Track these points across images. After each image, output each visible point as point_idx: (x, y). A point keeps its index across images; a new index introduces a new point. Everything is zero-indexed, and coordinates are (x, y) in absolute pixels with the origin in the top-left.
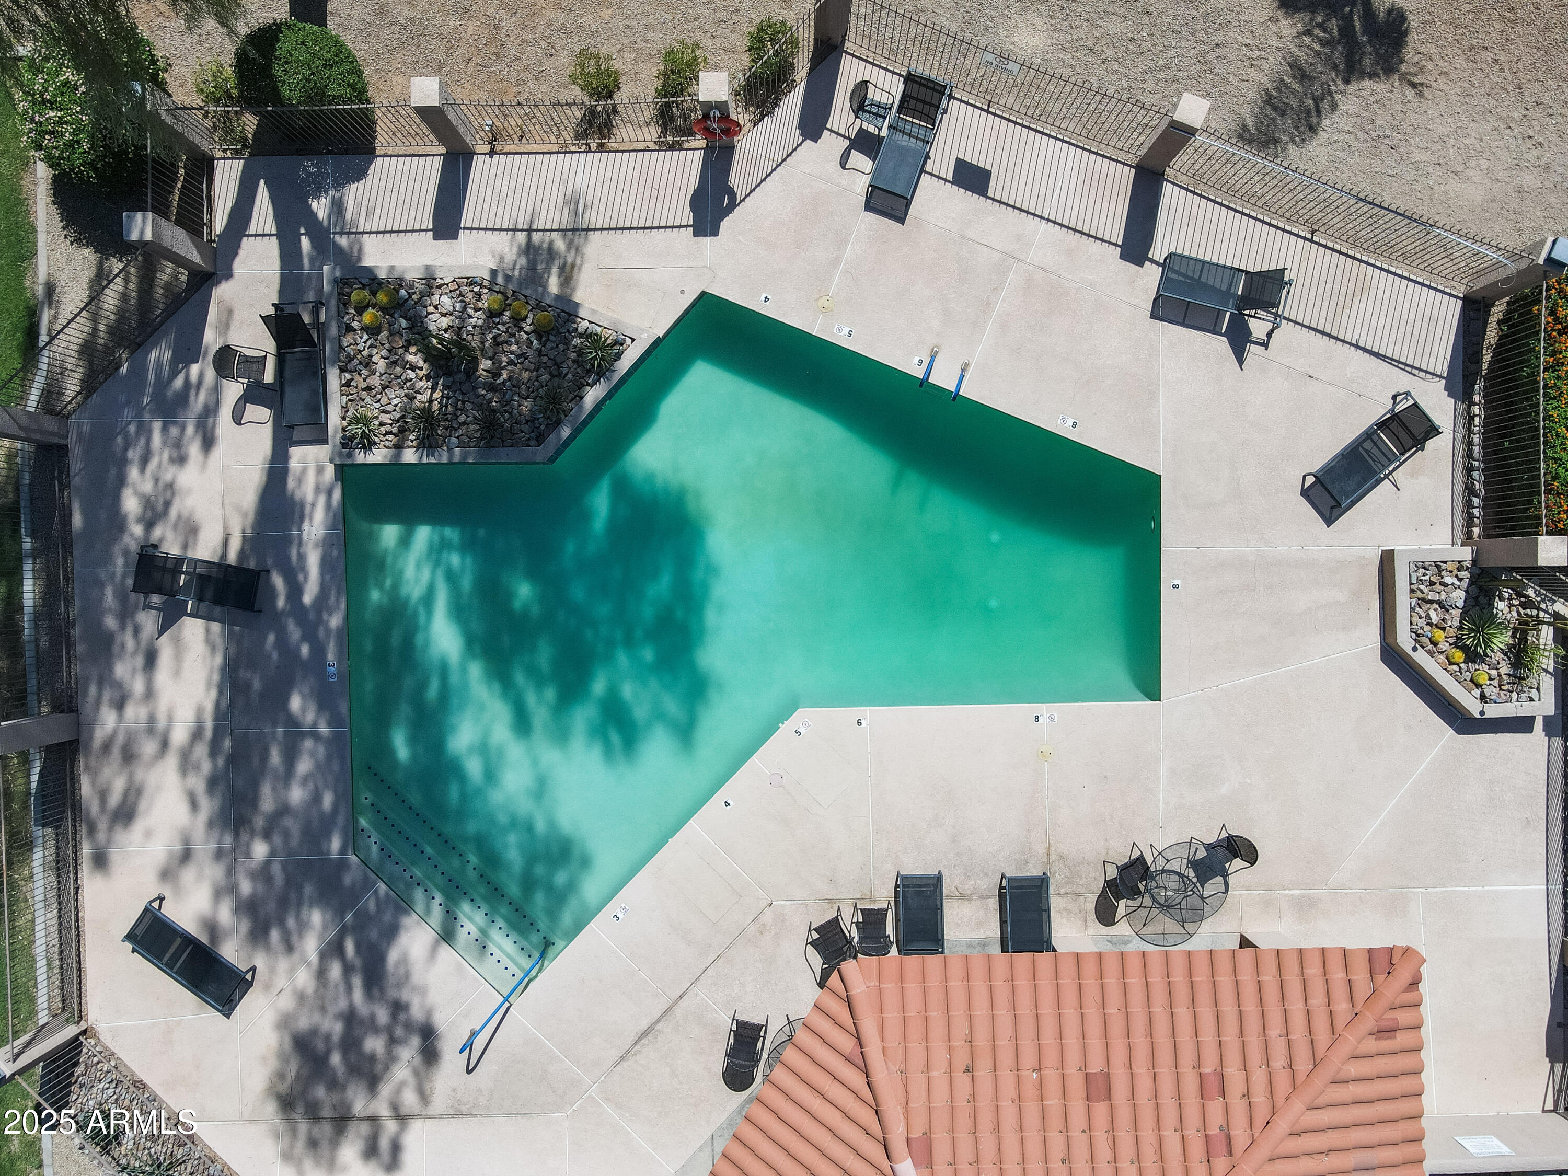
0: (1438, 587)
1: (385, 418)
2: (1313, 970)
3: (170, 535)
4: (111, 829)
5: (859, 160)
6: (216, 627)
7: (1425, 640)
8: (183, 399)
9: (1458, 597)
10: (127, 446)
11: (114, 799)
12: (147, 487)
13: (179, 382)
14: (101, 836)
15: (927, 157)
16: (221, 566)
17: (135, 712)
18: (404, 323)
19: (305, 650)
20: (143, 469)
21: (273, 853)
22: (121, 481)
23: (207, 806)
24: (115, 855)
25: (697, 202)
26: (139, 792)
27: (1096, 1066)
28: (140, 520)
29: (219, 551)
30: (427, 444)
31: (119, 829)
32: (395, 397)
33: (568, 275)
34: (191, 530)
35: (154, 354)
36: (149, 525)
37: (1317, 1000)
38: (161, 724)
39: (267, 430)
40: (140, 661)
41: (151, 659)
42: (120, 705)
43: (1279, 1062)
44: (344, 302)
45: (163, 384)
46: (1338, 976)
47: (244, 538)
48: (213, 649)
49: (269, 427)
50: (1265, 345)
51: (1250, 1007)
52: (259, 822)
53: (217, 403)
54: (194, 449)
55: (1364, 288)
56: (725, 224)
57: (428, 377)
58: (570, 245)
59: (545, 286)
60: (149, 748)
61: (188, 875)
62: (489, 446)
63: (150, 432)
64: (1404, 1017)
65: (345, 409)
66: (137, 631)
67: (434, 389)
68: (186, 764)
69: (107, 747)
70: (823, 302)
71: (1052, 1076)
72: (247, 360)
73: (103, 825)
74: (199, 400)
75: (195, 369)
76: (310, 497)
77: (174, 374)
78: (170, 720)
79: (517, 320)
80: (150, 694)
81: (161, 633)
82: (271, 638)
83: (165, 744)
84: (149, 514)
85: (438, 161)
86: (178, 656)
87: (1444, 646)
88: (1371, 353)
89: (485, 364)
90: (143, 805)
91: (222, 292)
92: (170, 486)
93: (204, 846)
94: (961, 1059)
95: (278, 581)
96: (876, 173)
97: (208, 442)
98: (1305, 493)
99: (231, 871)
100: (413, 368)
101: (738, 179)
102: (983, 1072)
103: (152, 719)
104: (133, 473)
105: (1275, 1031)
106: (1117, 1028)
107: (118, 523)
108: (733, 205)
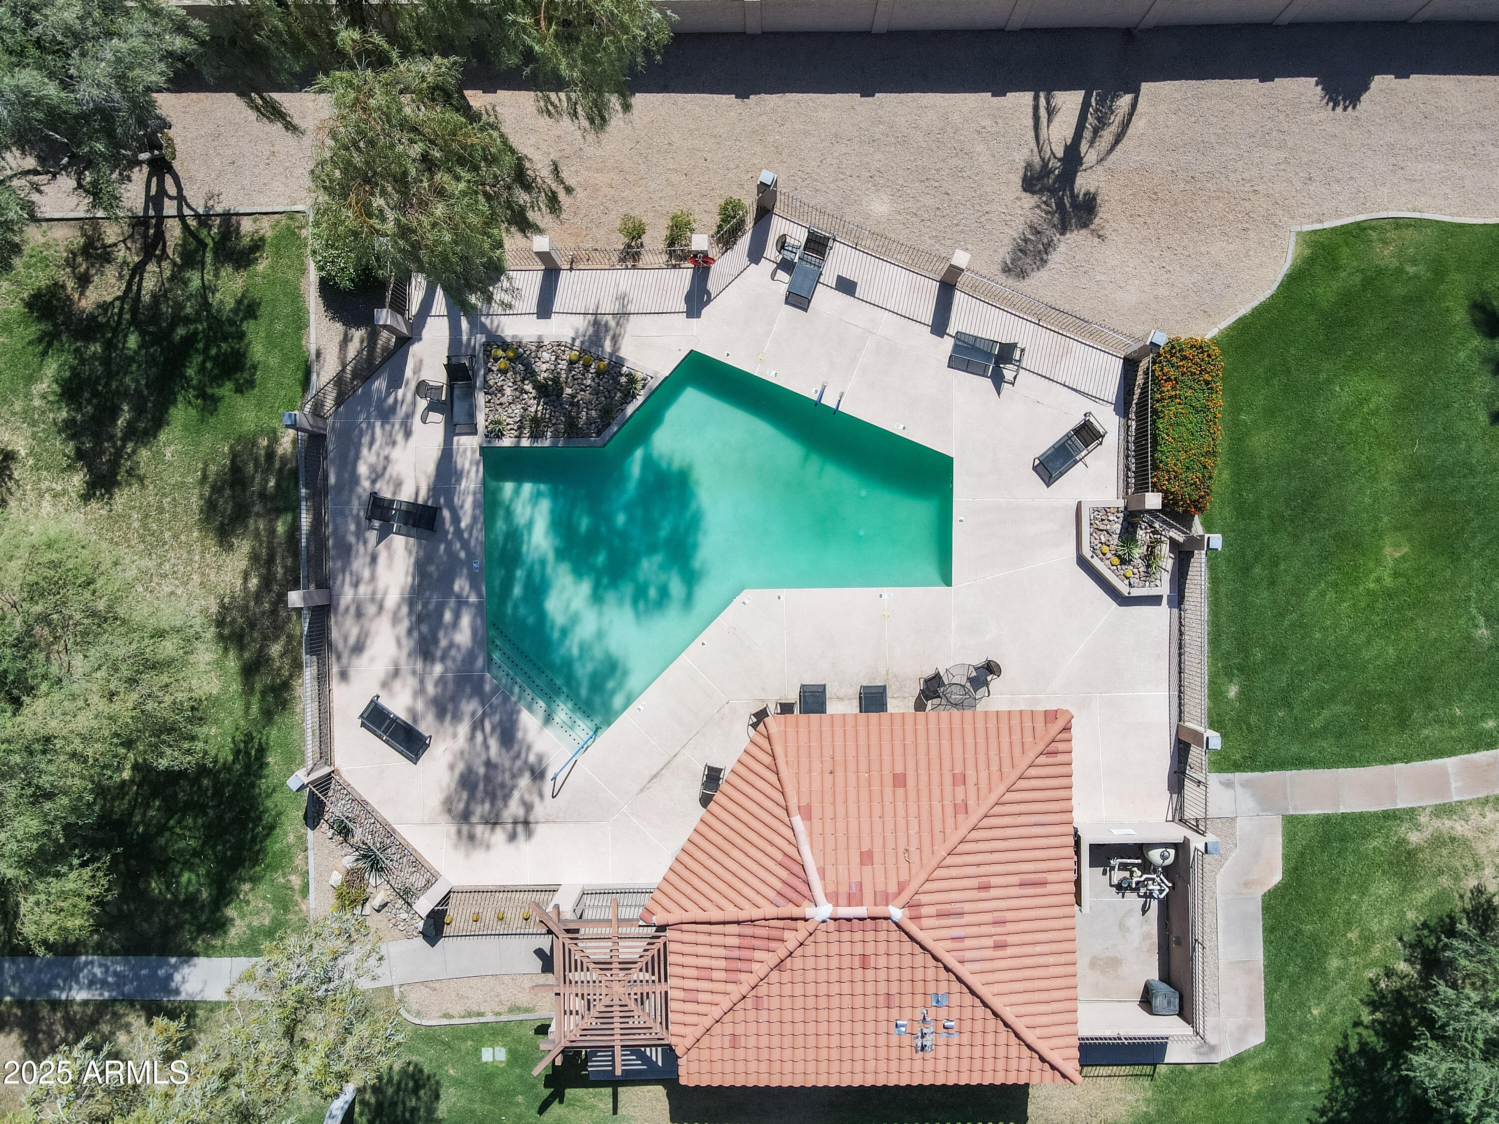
0: (1106, 522)
1: (509, 420)
2: (1015, 722)
3: (385, 487)
4: (350, 658)
5: (782, 275)
6: (411, 540)
7: (1098, 552)
8: (393, 409)
9: (1117, 527)
10: (361, 436)
11: (352, 640)
12: (372, 459)
13: (391, 400)
14: (345, 660)
15: (821, 274)
16: (414, 505)
17: (364, 590)
18: (522, 368)
19: (462, 555)
20: (370, 448)
21: (446, 670)
22: (357, 457)
23: (408, 644)
24: (352, 672)
25: (689, 299)
26: (367, 635)
27: (899, 770)
28: (369, 478)
29: (413, 497)
30: (534, 436)
31: (354, 657)
32: (517, 410)
33: (615, 339)
34: (398, 485)
35: (377, 383)
36: (374, 482)
37: (1016, 737)
38: (379, 596)
39: (441, 428)
40: (368, 559)
41: (374, 559)
42: (356, 585)
43: (994, 768)
44: (487, 354)
45: (381, 401)
46: (1028, 724)
47: (429, 490)
48: (410, 552)
49: (442, 425)
50: (1013, 384)
51: (981, 740)
52: (439, 653)
53: (413, 413)
54: (400, 438)
55: (1068, 352)
56: (705, 311)
57: (535, 398)
58: (618, 324)
59: (602, 346)
60: (371, 609)
61: (397, 685)
62: (569, 437)
63: (374, 427)
64: (1061, 746)
65: (487, 415)
66: (365, 542)
67: (538, 405)
68: (395, 620)
69: (347, 609)
70: (760, 356)
71: (875, 774)
72: (432, 388)
73: (345, 656)
74: (402, 411)
75: (400, 392)
76: (467, 466)
77: (388, 395)
78: (385, 593)
79: (587, 366)
80: (373, 578)
81: (378, 543)
82: (442, 547)
83: (381, 608)
84: (374, 476)
85: (540, 274)
86: (390, 557)
87: (1109, 555)
88: (1072, 389)
89: (569, 391)
90: (368, 642)
91: (415, 350)
92: (387, 458)
93: (405, 667)
94: (828, 767)
95: (446, 514)
96: (792, 284)
97: (408, 434)
98: (1035, 468)
99: (422, 682)
100: (526, 393)
101: (712, 285)
102: (839, 773)
103: (374, 593)
104: (365, 451)
105: (993, 753)
106: (910, 751)
107: (355, 480)
108: (709, 300)
